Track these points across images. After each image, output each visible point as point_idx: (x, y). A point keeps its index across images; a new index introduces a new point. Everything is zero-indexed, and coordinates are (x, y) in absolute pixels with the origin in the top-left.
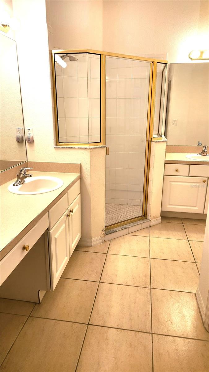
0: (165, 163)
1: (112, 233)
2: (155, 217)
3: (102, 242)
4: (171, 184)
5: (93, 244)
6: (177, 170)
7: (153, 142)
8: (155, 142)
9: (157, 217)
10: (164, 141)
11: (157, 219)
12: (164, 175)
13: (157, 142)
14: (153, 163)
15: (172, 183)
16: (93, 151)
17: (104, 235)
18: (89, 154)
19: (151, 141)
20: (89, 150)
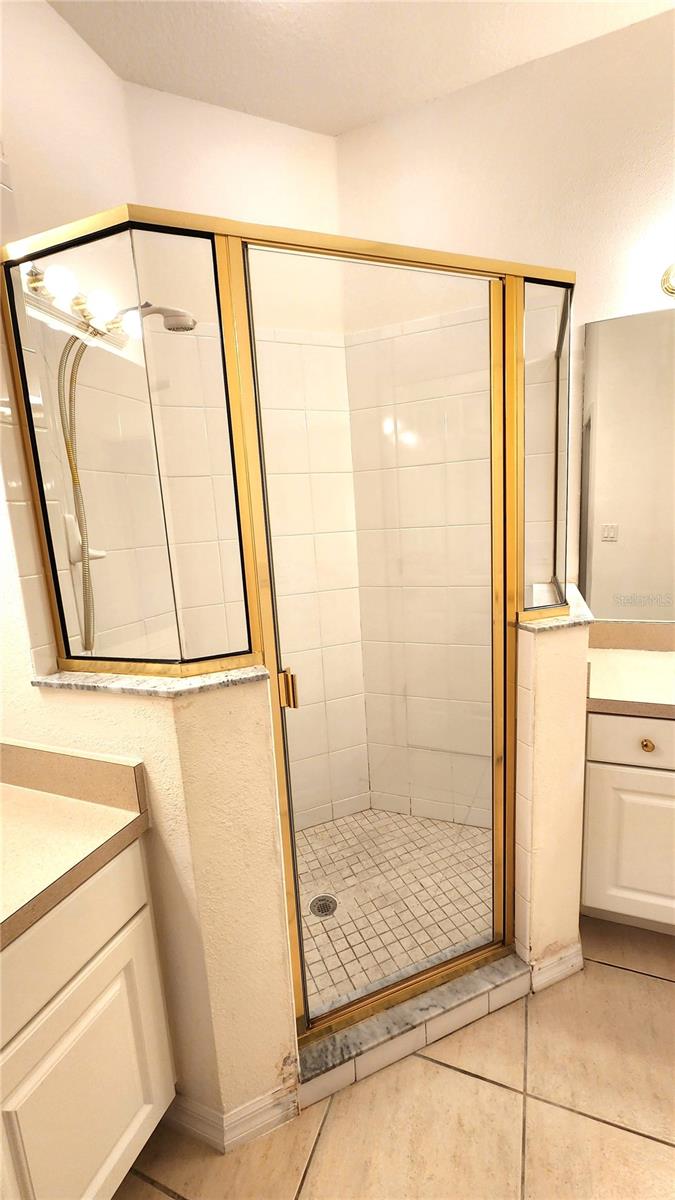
0: (588, 712)
1: (334, 1066)
2: (551, 950)
3: (287, 1118)
4: (621, 799)
5: (229, 1140)
6: (647, 746)
7: (526, 629)
8: (532, 630)
9: (565, 947)
10: (580, 624)
11: (563, 954)
12: (587, 761)
13: (542, 630)
14: (531, 722)
15: (627, 798)
16: (189, 705)
17: (292, 1081)
18: (171, 720)
19: (516, 625)
20: (169, 704)
